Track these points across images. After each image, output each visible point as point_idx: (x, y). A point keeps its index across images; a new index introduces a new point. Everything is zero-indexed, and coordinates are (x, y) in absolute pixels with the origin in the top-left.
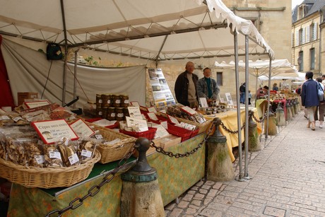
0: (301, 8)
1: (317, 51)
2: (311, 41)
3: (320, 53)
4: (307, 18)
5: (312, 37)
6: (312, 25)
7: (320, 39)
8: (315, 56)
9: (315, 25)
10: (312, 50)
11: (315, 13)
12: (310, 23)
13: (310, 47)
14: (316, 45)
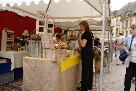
0: (113, 13)
1: (119, 29)
2: (117, 26)
3: (120, 30)
4: (115, 17)
5: (117, 24)
6: (117, 20)
7: (120, 25)
8: (118, 31)
9: (118, 20)
10: (117, 29)
11: (118, 16)
12: (116, 19)
13: (116, 28)
14: (118, 27)
